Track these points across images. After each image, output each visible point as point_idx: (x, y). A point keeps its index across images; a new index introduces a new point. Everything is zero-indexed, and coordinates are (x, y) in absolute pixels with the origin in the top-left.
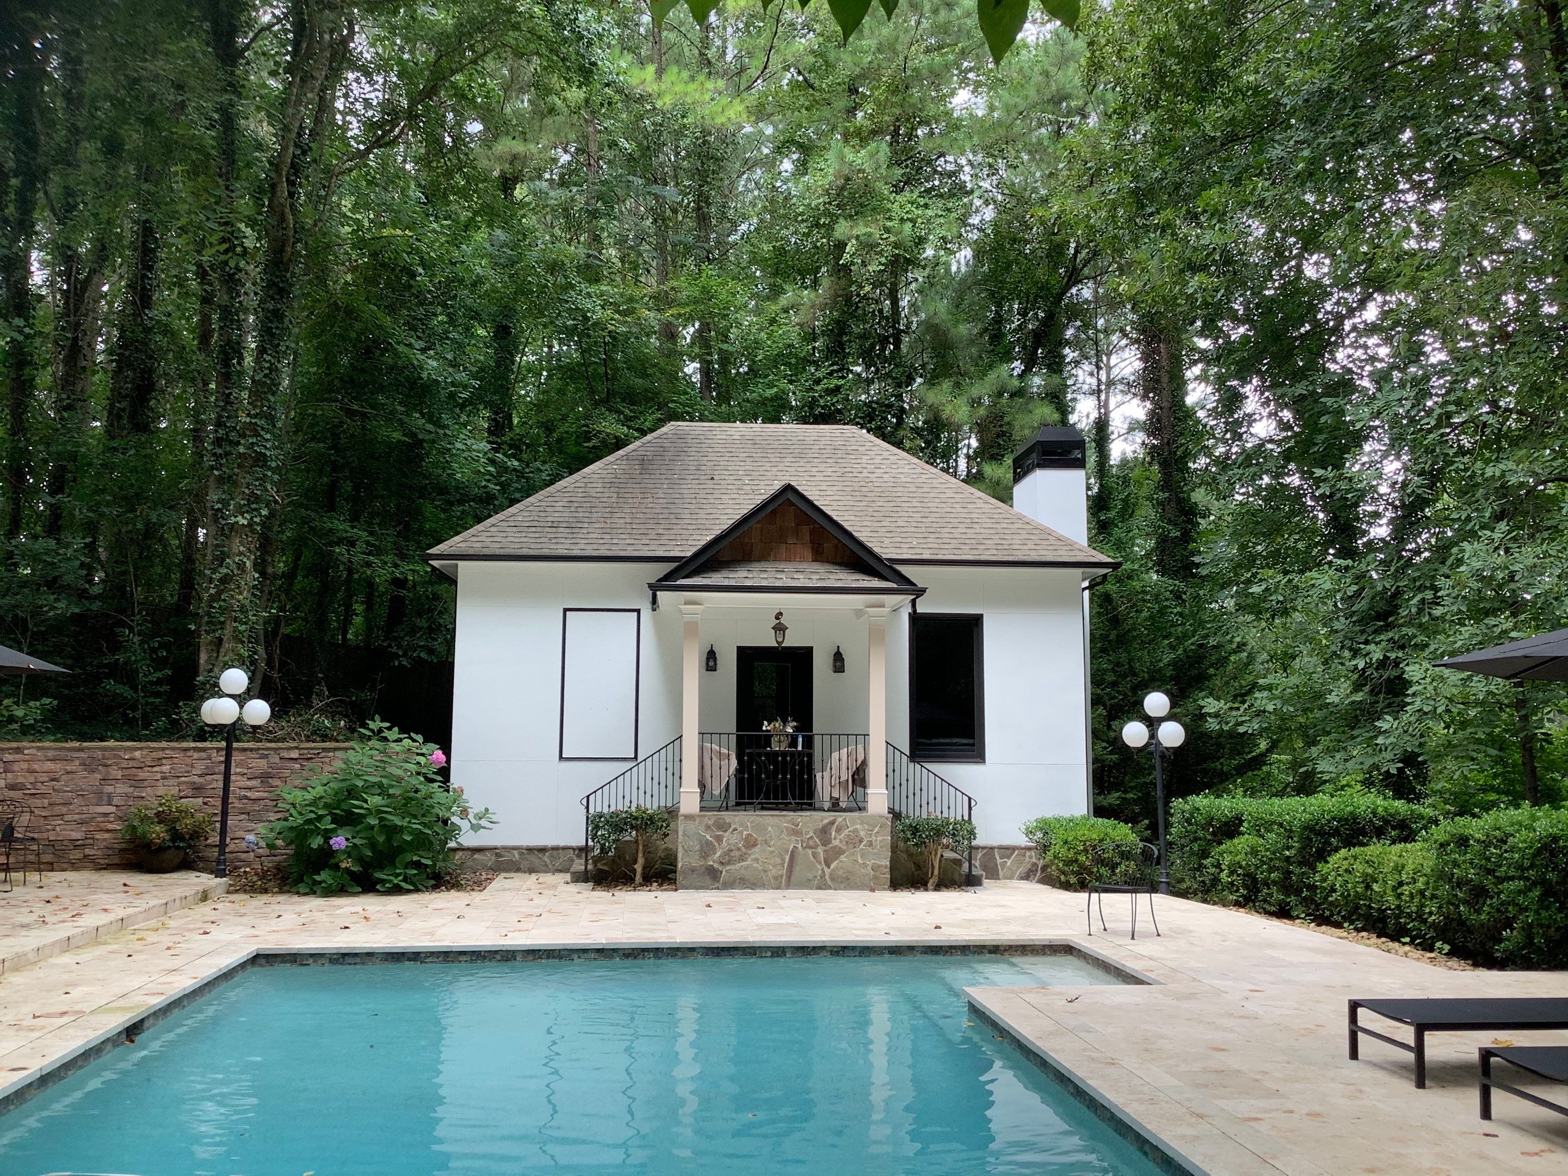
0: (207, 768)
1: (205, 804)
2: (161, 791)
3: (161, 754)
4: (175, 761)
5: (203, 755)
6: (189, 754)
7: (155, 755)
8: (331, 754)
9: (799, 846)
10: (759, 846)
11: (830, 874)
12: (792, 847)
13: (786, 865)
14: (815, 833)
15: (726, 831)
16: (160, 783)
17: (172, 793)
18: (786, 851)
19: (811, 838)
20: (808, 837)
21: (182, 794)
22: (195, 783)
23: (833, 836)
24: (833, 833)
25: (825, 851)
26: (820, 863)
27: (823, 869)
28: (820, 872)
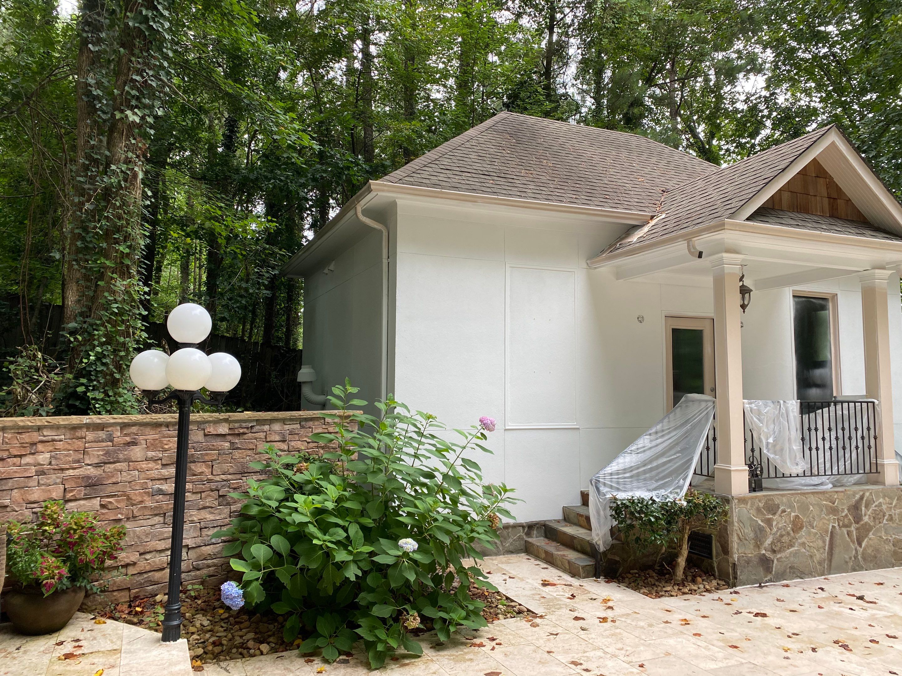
0: (107, 453)
1: (103, 506)
2: (36, 494)
3: (36, 436)
4: (59, 445)
5: (102, 434)
6: (79, 433)
7: (26, 438)
8: (266, 428)
9: (836, 525)
10: (804, 529)
11: (863, 554)
12: (830, 527)
13: (827, 548)
14: (849, 510)
15: (774, 514)
16: (33, 483)
17: (54, 495)
18: (827, 531)
19: (846, 515)
20: (844, 514)
21: (69, 496)
22: (88, 477)
23: (863, 512)
24: (863, 508)
25: (857, 529)
26: (853, 543)
27: (856, 550)
28: (854, 552)
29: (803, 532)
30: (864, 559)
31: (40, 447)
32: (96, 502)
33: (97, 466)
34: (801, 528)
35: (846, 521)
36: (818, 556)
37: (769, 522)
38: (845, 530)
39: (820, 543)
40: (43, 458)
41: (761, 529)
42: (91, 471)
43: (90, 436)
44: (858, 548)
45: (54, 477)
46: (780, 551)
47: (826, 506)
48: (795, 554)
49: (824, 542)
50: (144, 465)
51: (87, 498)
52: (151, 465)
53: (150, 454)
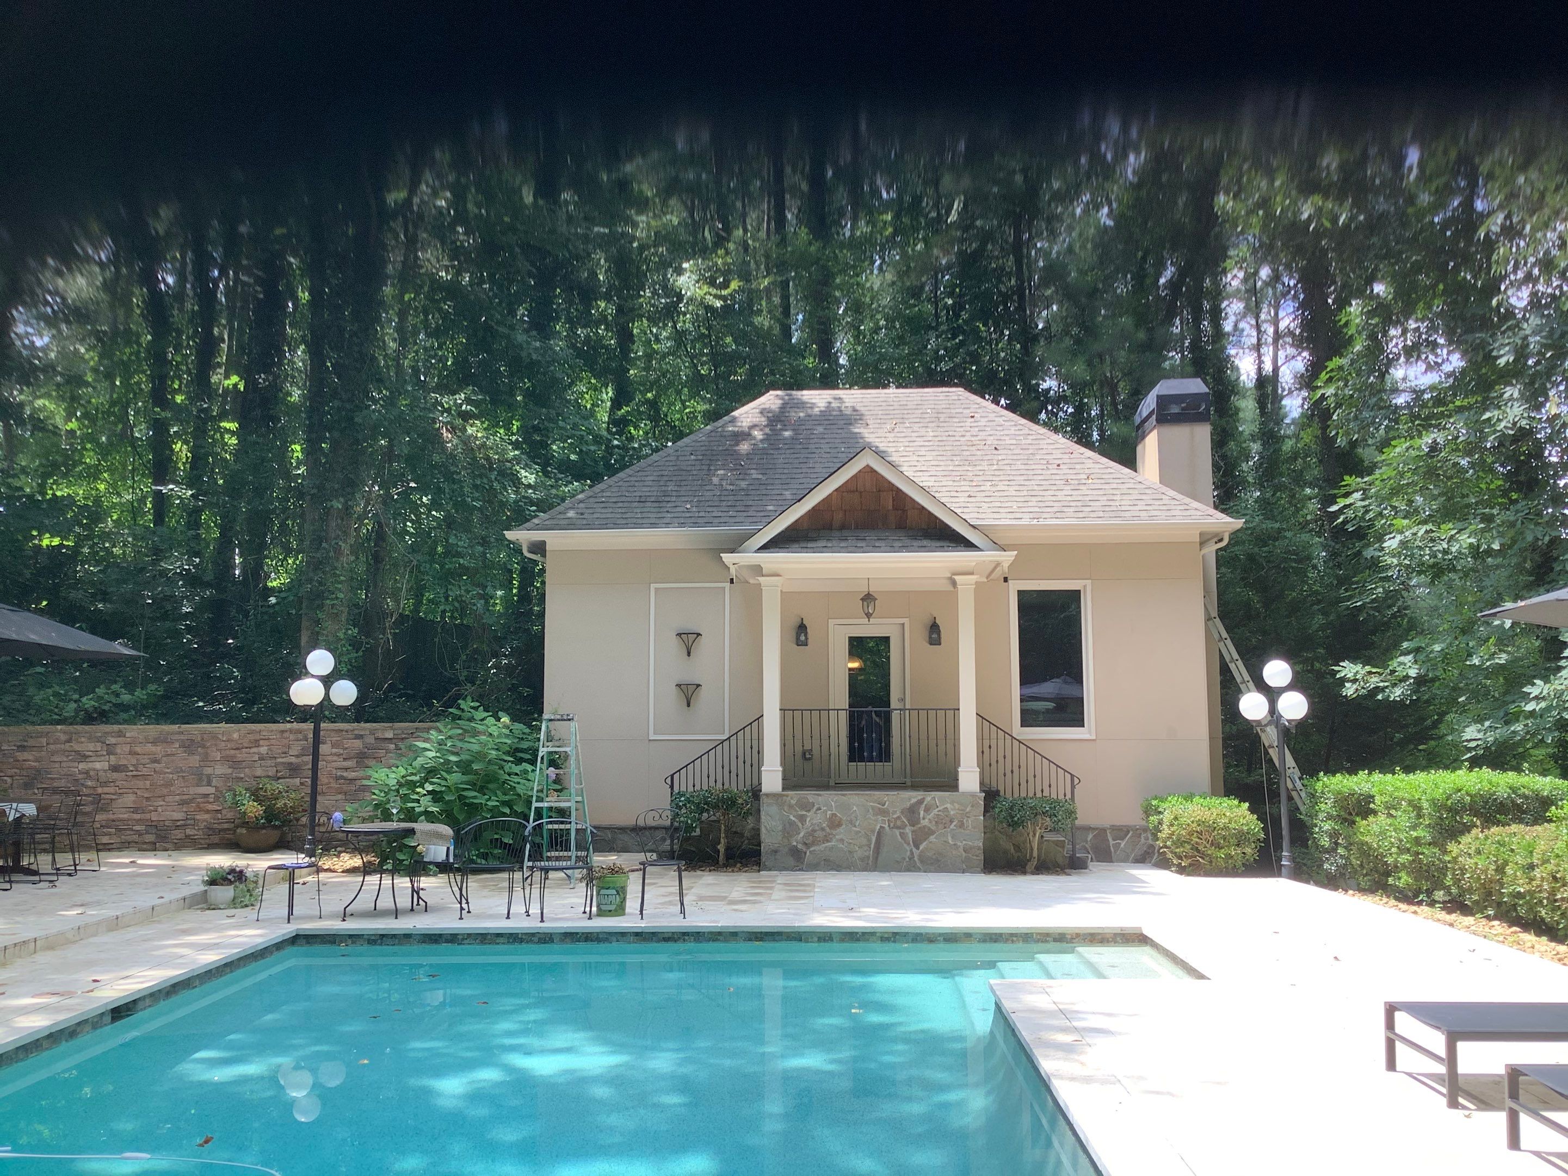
2: (259, 772)
3: (257, 736)
4: (272, 742)
6: (286, 735)
7: (251, 736)
9: (886, 826)
10: (844, 826)
11: (920, 856)
12: (878, 827)
13: (872, 846)
14: (902, 812)
15: (809, 811)
16: (257, 764)
17: (270, 774)
18: (873, 831)
19: (899, 818)
20: (895, 816)
21: (279, 774)
22: (291, 763)
23: (921, 816)
24: (922, 813)
25: (913, 832)
26: (909, 844)
27: (911, 851)
28: (908, 853)
29: (841, 829)
30: (922, 862)
31: (261, 742)
32: (297, 781)
33: (297, 756)
34: (839, 825)
35: (899, 823)
36: (859, 853)
37: (802, 819)
38: (897, 832)
39: (864, 841)
40: (263, 750)
41: (792, 823)
42: (293, 760)
43: (292, 737)
44: (914, 850)
45: (269, 762)
46: (813, 844)
47: (873, 808)
48: (831, 849)
49: (869, 840)
50: (330, 758)
51: (291, 777)
52: (335, 758)
53: (334, 750)
